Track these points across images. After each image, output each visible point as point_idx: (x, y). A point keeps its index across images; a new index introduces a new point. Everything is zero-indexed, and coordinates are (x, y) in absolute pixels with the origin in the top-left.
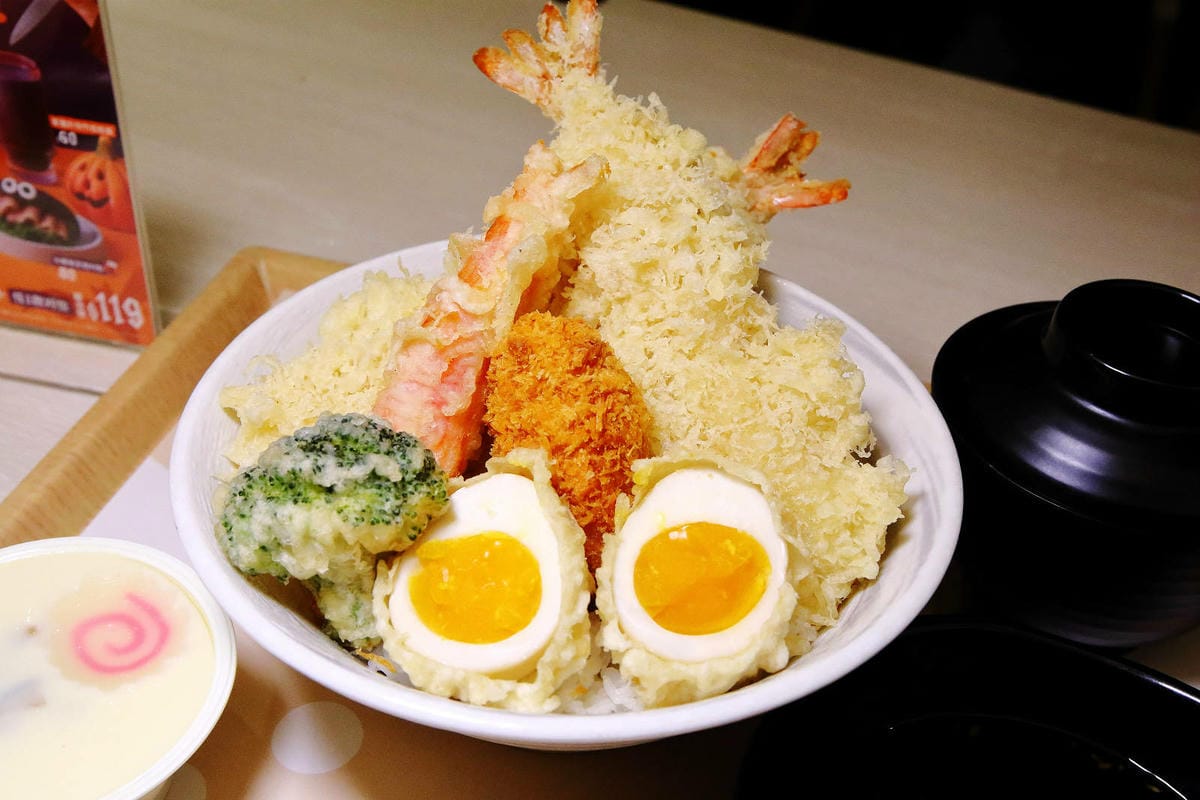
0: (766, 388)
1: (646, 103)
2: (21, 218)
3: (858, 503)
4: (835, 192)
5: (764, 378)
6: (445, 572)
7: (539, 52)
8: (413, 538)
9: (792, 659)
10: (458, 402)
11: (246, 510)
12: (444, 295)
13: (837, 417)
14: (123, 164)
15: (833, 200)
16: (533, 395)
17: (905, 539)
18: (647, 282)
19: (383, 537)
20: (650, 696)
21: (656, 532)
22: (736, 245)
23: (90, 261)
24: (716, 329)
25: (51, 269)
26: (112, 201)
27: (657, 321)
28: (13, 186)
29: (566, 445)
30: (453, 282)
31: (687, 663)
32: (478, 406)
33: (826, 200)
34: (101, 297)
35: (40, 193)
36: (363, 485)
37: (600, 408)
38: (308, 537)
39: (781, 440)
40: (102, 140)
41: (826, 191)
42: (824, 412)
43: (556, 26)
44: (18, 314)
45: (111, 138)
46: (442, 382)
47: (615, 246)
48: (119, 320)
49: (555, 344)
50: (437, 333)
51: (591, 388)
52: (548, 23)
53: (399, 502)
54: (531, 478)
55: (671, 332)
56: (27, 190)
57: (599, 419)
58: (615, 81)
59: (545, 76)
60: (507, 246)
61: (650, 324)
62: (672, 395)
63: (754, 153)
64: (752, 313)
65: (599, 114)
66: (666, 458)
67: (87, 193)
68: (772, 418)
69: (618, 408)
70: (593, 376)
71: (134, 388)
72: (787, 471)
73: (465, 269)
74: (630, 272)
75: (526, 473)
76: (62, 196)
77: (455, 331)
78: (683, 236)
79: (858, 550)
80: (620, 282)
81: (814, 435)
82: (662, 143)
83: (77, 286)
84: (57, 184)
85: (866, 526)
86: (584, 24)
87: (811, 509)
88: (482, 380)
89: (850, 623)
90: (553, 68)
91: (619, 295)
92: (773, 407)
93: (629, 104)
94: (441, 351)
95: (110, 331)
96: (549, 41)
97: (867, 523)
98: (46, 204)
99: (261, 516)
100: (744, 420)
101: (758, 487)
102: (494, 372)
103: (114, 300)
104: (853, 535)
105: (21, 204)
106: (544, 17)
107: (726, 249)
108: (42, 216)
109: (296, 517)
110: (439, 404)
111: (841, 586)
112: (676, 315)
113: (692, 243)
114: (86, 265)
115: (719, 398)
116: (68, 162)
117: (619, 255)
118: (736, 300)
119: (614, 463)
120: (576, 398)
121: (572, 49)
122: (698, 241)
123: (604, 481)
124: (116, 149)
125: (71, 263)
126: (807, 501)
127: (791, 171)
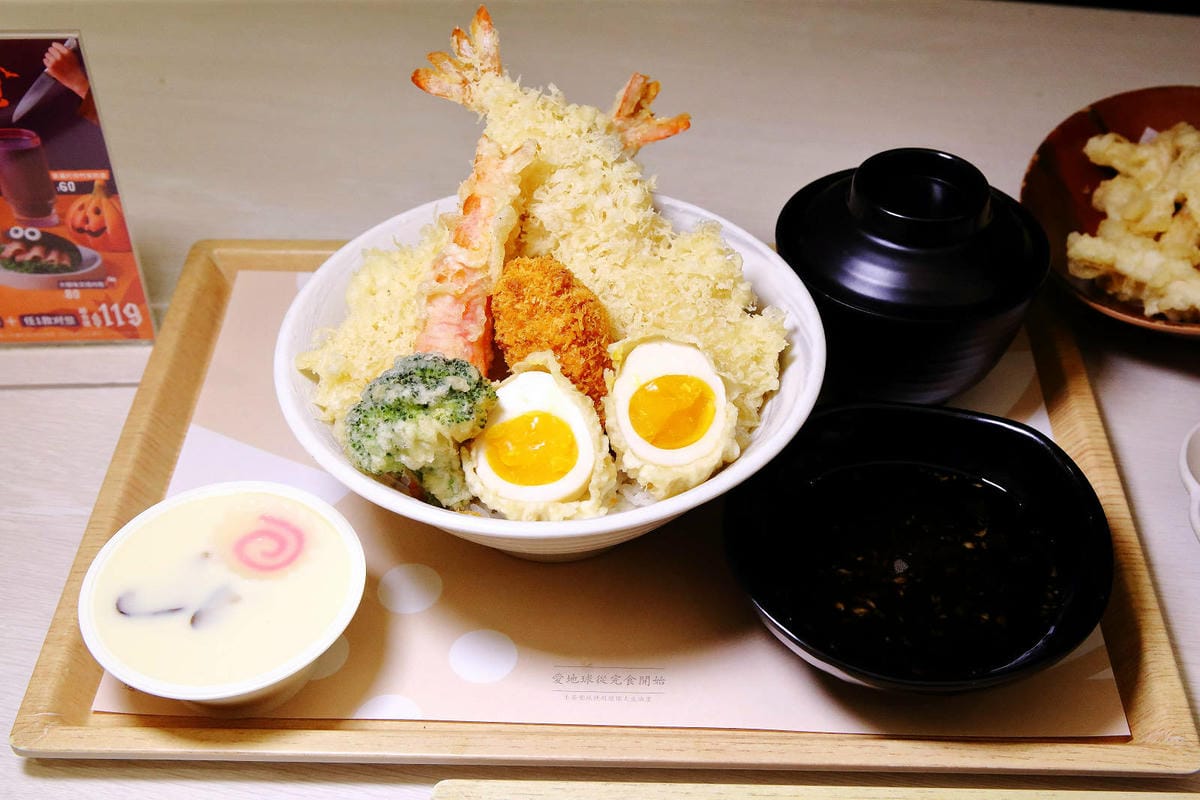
0: (680, 278)
1: (549, 93)
2: (28, 257)
3: (757, 342)
4: (681, 124)
5: (676, 271)
6: (509, 444)
7: (456, 65)
8: (482, 427)
9: (742, 451)
10: (477, 332)
11: (370, 432)
12: (449, 259)
13: (729, 287)
14: (118, 199)
15: (681, 130)
16: (531, 315)
17: (792, 359)
18: (580, 221)
19: (465, 430)
20: (661, 493)
21: (636, 388)
22: (635, 182)
23: (91, 281)
24: (636, 244)
25: (58, 293)
26: (109, 230)
27: (594, 247)
28: (19, 232)
29: (563, 344)
30: (454, 248)
31: (681, 466)
32: (491, 331)
33: (675, 131)
34: (104, 307)
35: (43, 233)
36: (446, 399)
37: (579, 315)
38: (417, 441)
39: (698, 312)
40: (96, 183)
41: (674, 124)
42: (721, 286)
43: (465, 43)
44: (29, 334)
45: (106, 181)
46: (464, 319)
47: (555, 200)
48: (121, 323)
49: (540, 278)
50: (453, 286)
51: (571, 302)
52: (458, 42)
53: (471, 405)
54: (548, 371)
55: (605, 252)
56: (32, 234)
57: (581, 323)
58: (520, 78)
59: (465, 82)
60: (484, 216)
61: (588, 249)
62: (616, 296)
63: (617, 106)
64: (656, 227)
65: (514, 105)
66: (629, 339)
67: (86, 227)
68: (689, 297)
69: (590, 312)
70: (570, 294)
71: (161, 375)
72: (707, 330)
73: (457, 236)
74: (569, 216)
75: (543, 369)
76: (64, 233)
77: (464, 282)
78: (599, 183)
79: (763, 374)
80: (562, 225)
81: (717, 302)
82: (566, 119)
83: (81, 303)
84: (61, 224)
85: (766, 356)
86: (485, 39)
87: (728, 352)
88: (489, 311)
89: (769, 422)
90: (469, 75)
91: (562, 233)
92: (687, 289)
93: (534, 93)
94: (457, 298)
95: (116, 333)
96: (461, 56)
97: (765, 353)
98: (49, 242)
99: (384, 434)
100: (670, 303)
101: (694, 345)
102: (497, 305)
103: (116, 307)
104: (758, 363)
105: (27, 245)
106: (455, 38)
107: (630, 187)
108: (47, 253)
109: (406, 429)
110: (465, 335)
111: (756, 399)
112: (607, 240)
113: (605, 188)
114: (89, 284)
115: (650, 291)
116: (68, 206)
117: (558, 206)
118: (645, 221)
119: (595, 349)
120: (562, 311)
121: (480, 58)
122: (609, 184)
123: (592, 363)
124: (110, 188)
125: (76, 285)
126: (725, 348)
127: (645, 114)
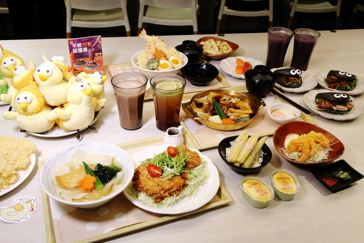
8: (159, 64)
23: (98, 68)
26: (101, 61)
29: (164, 57)
40: (100, 54)
49: (159, 51)
56: (92, 62)
60: (152, 47)
67: (98, 61)
76: (95, 62)
90: (143, 35)
94: (152, 54)
105: (91, 64)
108: (93, 65)
116: (96, 58)
117: (158, 46)
120: (162, 54)
122: (162, 44)
123: (167, 58)
124: (102, 55)
